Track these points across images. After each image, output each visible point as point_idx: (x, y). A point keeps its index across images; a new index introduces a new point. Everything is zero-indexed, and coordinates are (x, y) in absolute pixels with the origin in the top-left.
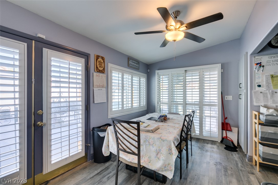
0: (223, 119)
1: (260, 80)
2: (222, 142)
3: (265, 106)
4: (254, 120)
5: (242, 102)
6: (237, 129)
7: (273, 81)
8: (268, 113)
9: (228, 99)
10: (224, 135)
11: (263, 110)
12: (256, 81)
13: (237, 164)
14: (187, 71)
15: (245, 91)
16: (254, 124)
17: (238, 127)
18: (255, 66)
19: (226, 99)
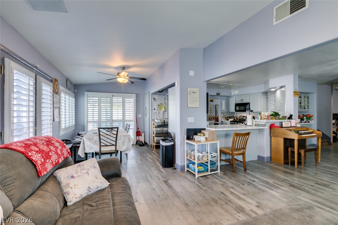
0: (137, 129)
1: (155, 107)
2: (136, 144)
3: (157, 119)
4: (153, 126)
5: (147, 118)
6: (144, 134)
7: (159, 107)
8: (158, 122)
9: (139, 117)
10: (138, 139)
11: (156, 121)
12: (154, 107)
13: (147, 150)
14: (114, 96)
15: (149, 112)
16: (153, 127)
17: (144, 133)
18: (153, 100)
19: (138, 117)
